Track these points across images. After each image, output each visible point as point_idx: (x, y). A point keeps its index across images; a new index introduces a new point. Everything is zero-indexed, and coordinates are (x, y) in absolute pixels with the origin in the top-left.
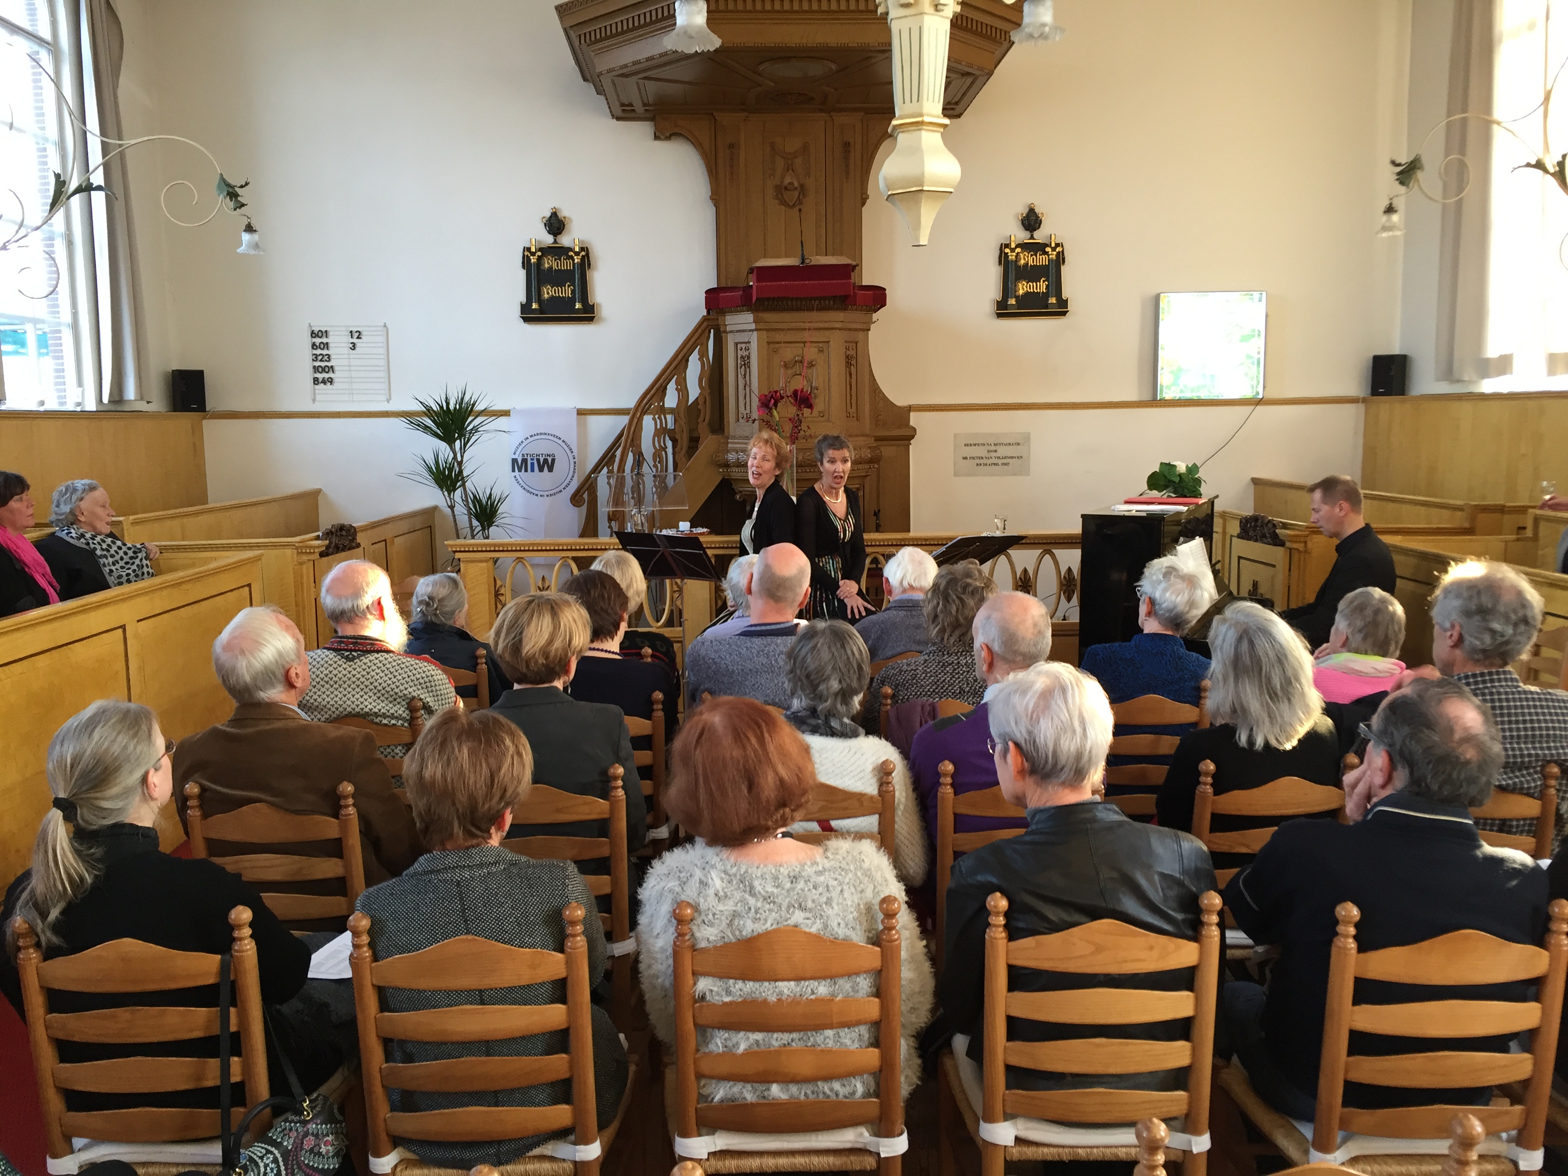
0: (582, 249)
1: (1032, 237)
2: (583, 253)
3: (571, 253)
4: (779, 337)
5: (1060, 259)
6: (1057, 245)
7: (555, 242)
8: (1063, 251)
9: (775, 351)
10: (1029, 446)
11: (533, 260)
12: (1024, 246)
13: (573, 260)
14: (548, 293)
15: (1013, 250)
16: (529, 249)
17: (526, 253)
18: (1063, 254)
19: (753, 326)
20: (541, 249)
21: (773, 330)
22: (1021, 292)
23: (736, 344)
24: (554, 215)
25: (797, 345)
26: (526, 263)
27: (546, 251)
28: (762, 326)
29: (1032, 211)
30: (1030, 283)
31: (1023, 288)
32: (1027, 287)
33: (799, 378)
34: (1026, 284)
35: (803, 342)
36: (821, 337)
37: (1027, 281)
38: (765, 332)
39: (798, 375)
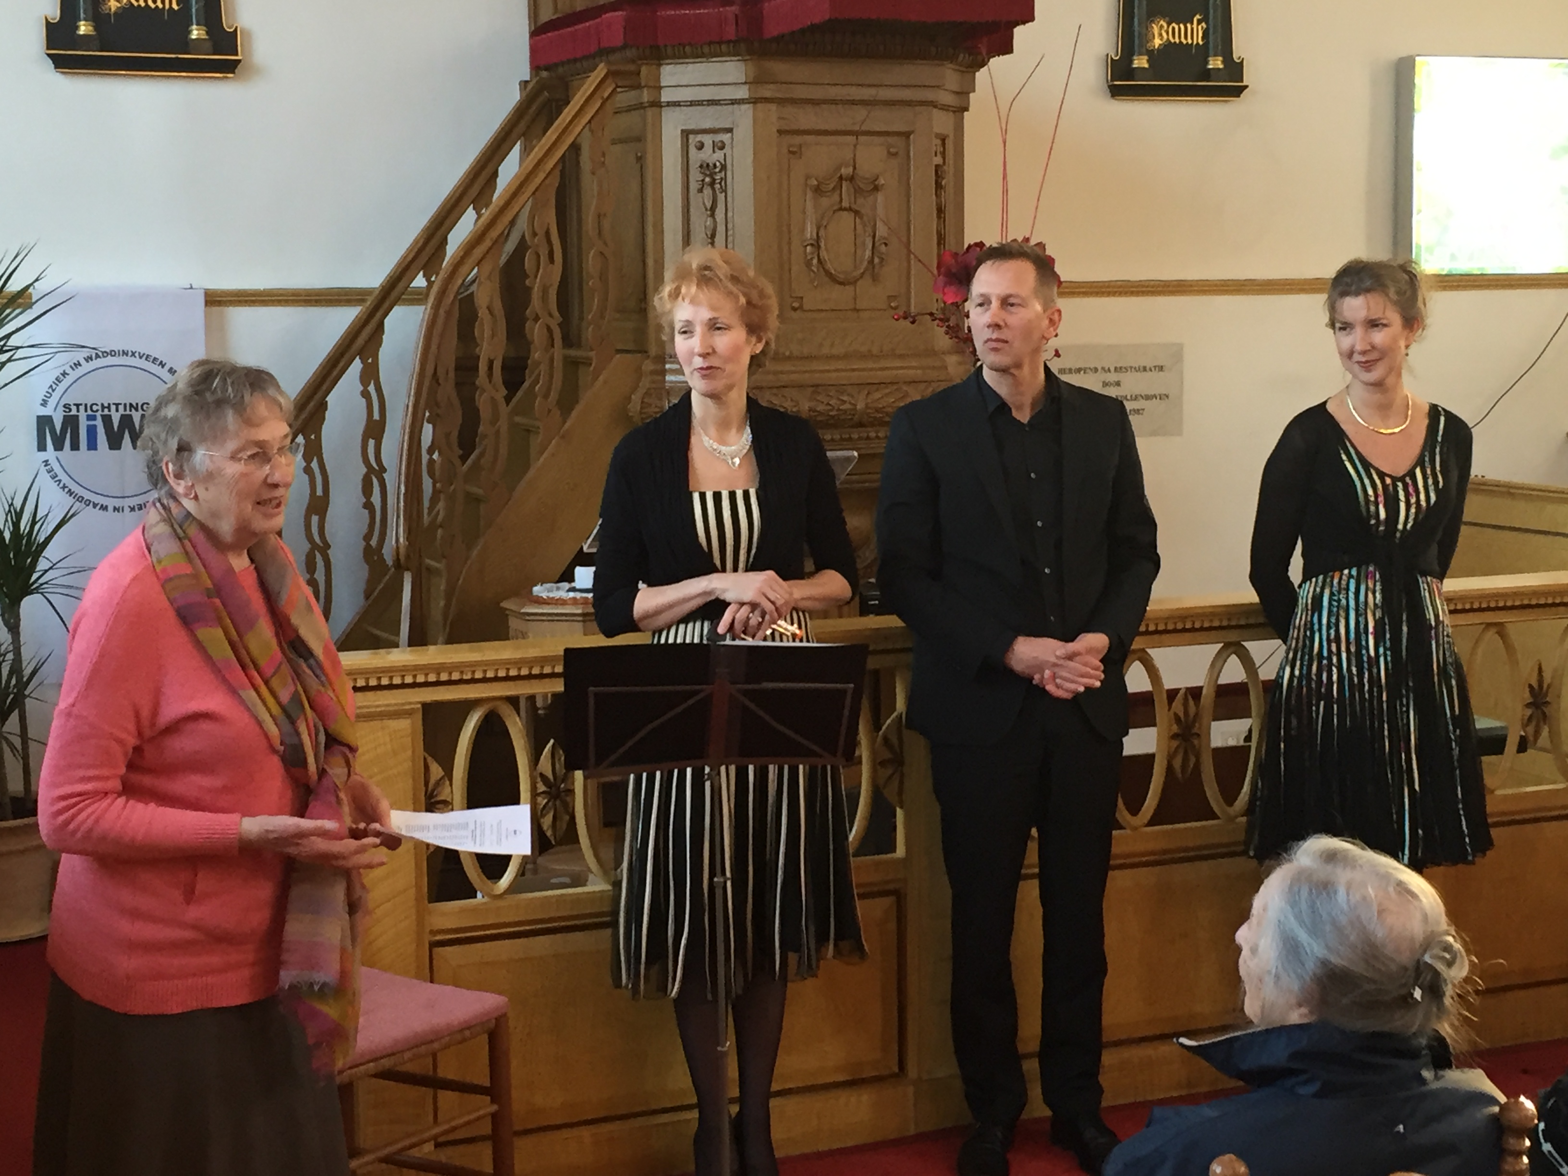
4: (807, 118)
9: (795, 153)
10: (1181, 373)
19: (743, 93)
21: (793, 101)
22: (1157, 42)
23: (686, 134)
25: (841, 139)
28: (767, 92)
30: (1174, 25)
31: (1161, 35)
32: (1168, 33)
33: (847, 218)
34: (1165, 25)
35: (856, 134)
36: (897, 121)
37: (1167, 19)
38: (773, 107)
39: (845, 209)
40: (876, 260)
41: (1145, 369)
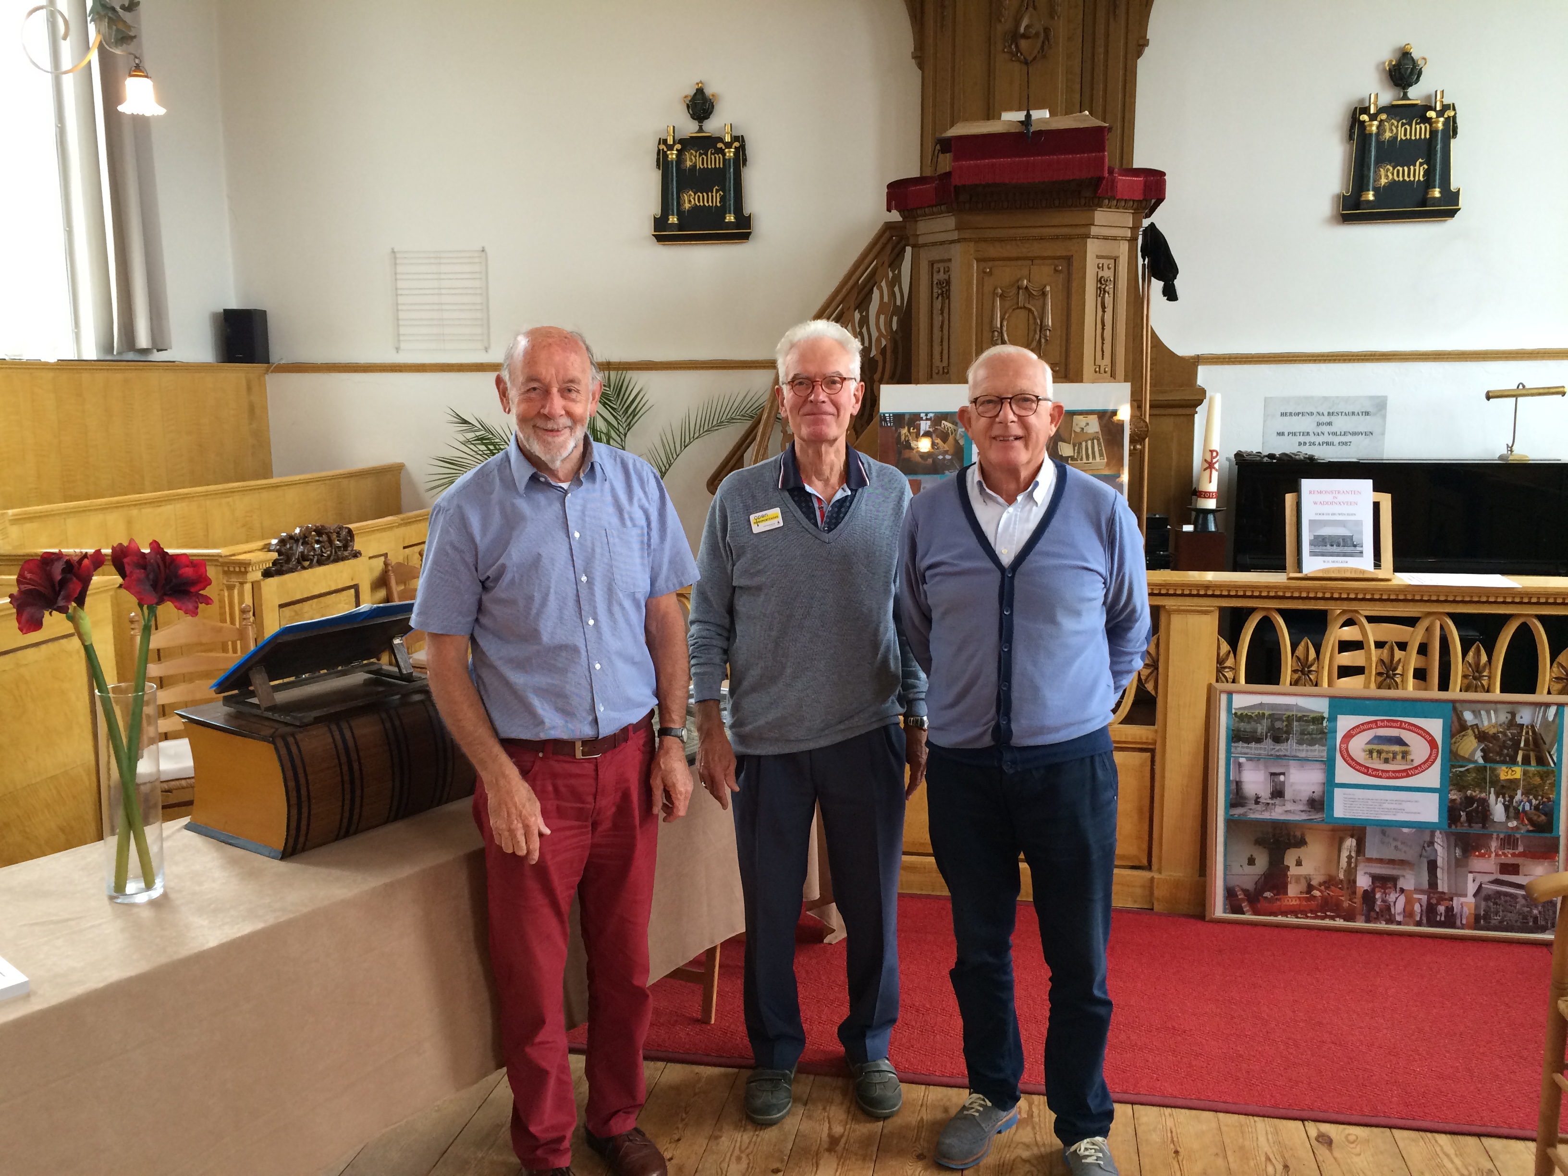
0: (736, 138)
1: (1405, 97)
2: (736, 144)
3: (720, 145)
4: (993, 251)
5: (1452, 129)
6: (1446, 107)
7: (701, 130)
8: (1454, 117)
9: (989, 273)
10: (1384, 417)
11: (673, 155)
12: (1392, 110)
13: (724, 155)
14: (690, 201)
15: (1373, 117)
16: (665, 142)
17: (662, 147)
18: (1455, 122)
19: (955, 236)
20: (681, 141)
21: (985, 240)
22: (1383, 181)
23: (932, 264)
24: (700, 92)
25: (1020, 263)
26: (662, 162)
27: (687, 144)
28: (967, 234)
29: (1405, 55)
30: (1399, 168)
31: (1387, 176)
32: (1393, 174)
33: (1023, 314)
34: (1391, 169)
35: (1032, 259)
36: (1059, 249)
37: (1393, 164)
38: (972, 244)
39: (1021, 308)
40: (1043, 341)
41: (1353, 413)
